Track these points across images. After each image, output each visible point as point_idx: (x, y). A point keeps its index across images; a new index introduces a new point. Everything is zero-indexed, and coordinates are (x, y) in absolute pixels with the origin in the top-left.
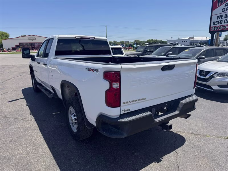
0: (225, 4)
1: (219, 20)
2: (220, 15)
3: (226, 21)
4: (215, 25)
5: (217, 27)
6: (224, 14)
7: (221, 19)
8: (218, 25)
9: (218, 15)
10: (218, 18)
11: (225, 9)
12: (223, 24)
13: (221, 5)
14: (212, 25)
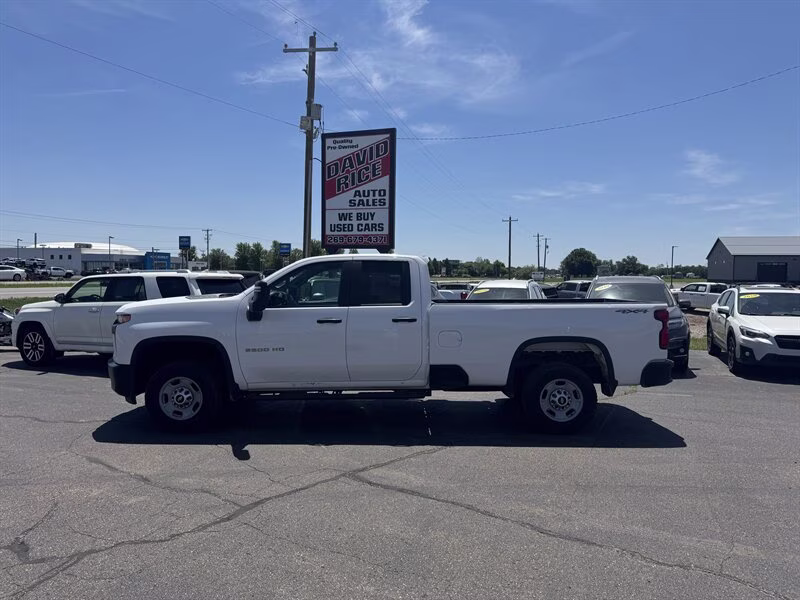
0: (353, 191)
1: (343, 222)
2: (345, 212)
3: (360, 228)
4: (336, 233)
5: (342, 237)
6: (354, 213)
7: (348, 222)
8: (342, 233)
9: (341, 212)
10: (342, 217)
11: (357, 202)
12: (355, 232)
13: (343, 192)
14: (328, 232)
